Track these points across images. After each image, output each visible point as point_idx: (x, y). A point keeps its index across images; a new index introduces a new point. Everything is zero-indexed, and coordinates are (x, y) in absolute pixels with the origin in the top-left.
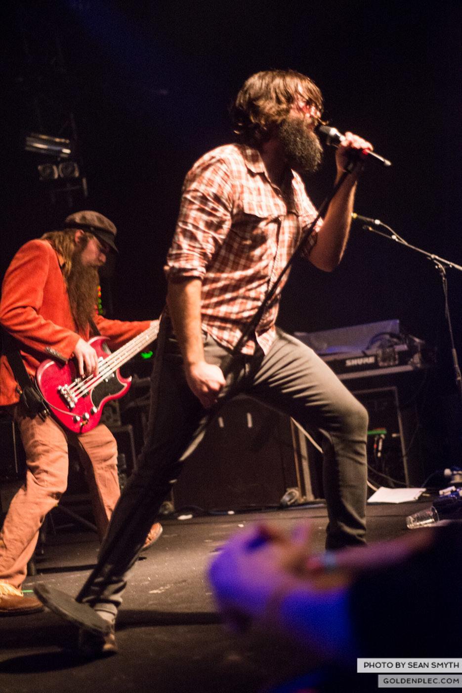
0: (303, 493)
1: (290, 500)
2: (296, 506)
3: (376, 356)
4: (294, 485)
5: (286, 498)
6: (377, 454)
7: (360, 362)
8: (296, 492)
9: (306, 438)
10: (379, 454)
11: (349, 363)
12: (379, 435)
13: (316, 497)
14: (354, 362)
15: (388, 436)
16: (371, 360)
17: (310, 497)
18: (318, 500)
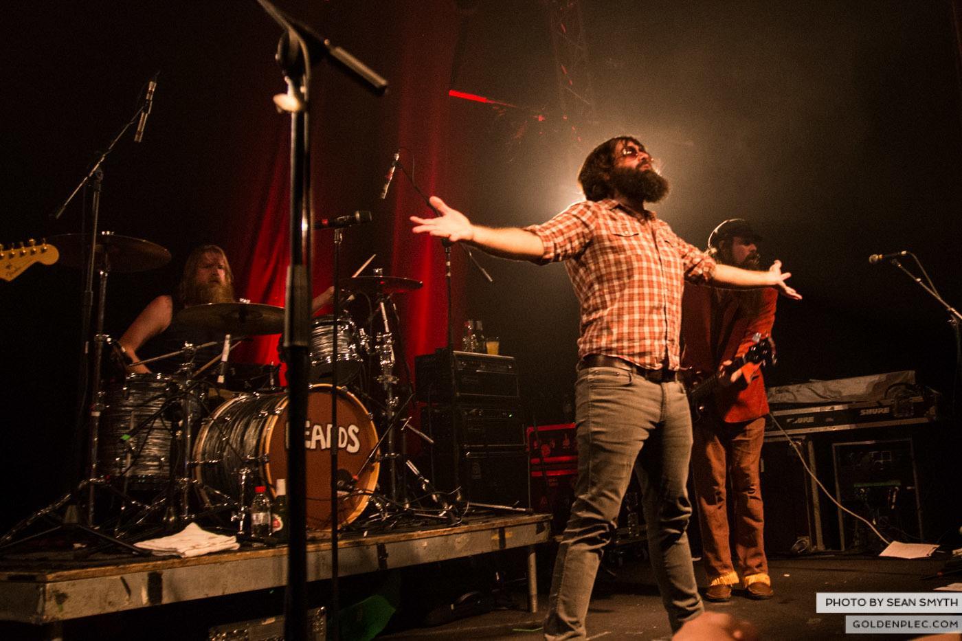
0: (814, 542)
1: (800, 550)
2: (806, 555)
3: (891, 407)
4: (806, 534)
5: (796, 546)
6: (891, 507)
7: (874, 412)
8: (807, 541)
9: (818, 485)
10: (893, 507)
11: (863, 413)
12: (894, 486)
13: (827, 547)
14: (870, 412)
15: (902, 488)
16: (886, 411)
17: (821, 547)
18: (829, 550)
